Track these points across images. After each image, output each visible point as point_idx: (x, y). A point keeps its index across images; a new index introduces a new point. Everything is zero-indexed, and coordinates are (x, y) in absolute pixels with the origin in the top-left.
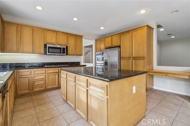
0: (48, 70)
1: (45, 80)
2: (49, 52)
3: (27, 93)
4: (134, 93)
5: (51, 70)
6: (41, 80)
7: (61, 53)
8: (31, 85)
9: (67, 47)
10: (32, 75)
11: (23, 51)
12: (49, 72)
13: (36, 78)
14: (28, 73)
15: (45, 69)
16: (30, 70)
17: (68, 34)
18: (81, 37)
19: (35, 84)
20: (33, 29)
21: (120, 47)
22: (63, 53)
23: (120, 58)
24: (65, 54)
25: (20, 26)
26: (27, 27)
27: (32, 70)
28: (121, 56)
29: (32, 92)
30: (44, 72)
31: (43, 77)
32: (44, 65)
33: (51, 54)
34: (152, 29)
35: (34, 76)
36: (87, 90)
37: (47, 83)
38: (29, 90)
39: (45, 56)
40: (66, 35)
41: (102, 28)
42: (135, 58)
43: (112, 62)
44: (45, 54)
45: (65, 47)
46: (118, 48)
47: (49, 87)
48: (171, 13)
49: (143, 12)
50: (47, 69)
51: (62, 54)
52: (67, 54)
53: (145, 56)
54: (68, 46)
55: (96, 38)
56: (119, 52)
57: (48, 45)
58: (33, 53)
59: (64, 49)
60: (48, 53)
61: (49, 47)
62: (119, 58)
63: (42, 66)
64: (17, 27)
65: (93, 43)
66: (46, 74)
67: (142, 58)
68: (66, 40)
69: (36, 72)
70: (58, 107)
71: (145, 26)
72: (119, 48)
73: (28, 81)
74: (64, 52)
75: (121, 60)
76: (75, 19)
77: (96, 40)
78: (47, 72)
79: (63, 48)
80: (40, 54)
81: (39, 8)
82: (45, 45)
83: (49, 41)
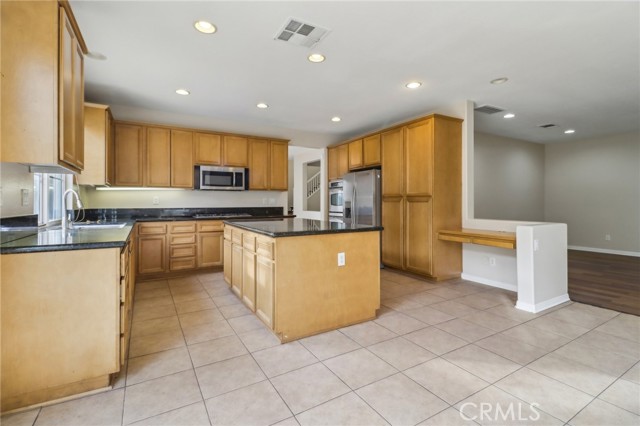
0: (201, 226)
1: (196, 247)
2: (204, 184)
3: (159, 273)
4: (340, 264)
5: (209, 226)
6: (187, 246)
7: (232, 185)
8: (167, 257)
9: (247, 171)
10: (169, 235)
11: (151, 182)
12: (204, 228)
13: (176, 241)
14: (160, 231)
15: (195, 222)
16: (163, 224)
17: (250, 139)
18: (284, 143)
19: (175, 255)
20: (171, 131)
21: (379, 168)
22: (236, 185)
23: (380, 198)
24: (243, 188)
25: (144, 131)
26: (159, 130)
27: (168, 223)
28: (383, 192)
29: (168, 271)
30: (192, 229)
31: (191, 240)
32: (194, 215)
33: (208, 188)
34: (460, 121)
35: (173, 238)
36: (255, 257)
37: (199, 253)
38: (162, 267)
39: (196, 192)
40: (245, 142)
41: (336, 119)
42: (411, 198)
43: (360, 209)
44: (197, 187)
45: (242, 170)
46: (373, 170)
47: (204, 264)
48: (492, 82)
49: (414, 85)
50: (199, 223)
51: (235, 188)
52: (247, 188)
53: (430, 192)
54: (250, 167)
55: (328, 143)
56: (378, 181)
57: (203, 168)
58: (171, 186)
59: (239, 175)
60: (202, 187)
61: (205, 173)
62: (378, 198)
63: (191, 215)
64: (139, 131)
65: (320, 154)
66: (198, 235)
67: (425, 199)
68: (245, 152)
69: (177, 229)
70: (231, 321)
71: (429, 117)
72: (378, 171)
73: (159, 248)
74: (239, 184)
75: (383, 203)
76: (262, 106)
77: (328, 148)
78: (199, 230)
79: (236, 174)
80: (186, 188)
81: (182, 92)
82: (197, 168)
83: (205, 157)
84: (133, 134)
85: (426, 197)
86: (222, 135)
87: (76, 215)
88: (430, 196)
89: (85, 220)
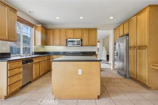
2: (68, 45)
11: (55, 45)
18: (95, 29)
20: (60, 30)
23: (128, 48)
24: (80, 45)
40: (81, 31)
42: (139, 48)
45: (80, 40)
46: (125, 36)
51: (78, 46)
54: (83, 39)
57: (68, 40)
58: (60, 45)
68: (81, 34)
76: (81, 18)
77: (114, 29)
80: (64, 46)
81: (58, 18)
82: (67, 40)
83: (69, 36)
84: (51, 32)
85: (144, 47)
86: (74, 29)
87: (34, 53)
88: (147, 46)
89: (36, 55)
